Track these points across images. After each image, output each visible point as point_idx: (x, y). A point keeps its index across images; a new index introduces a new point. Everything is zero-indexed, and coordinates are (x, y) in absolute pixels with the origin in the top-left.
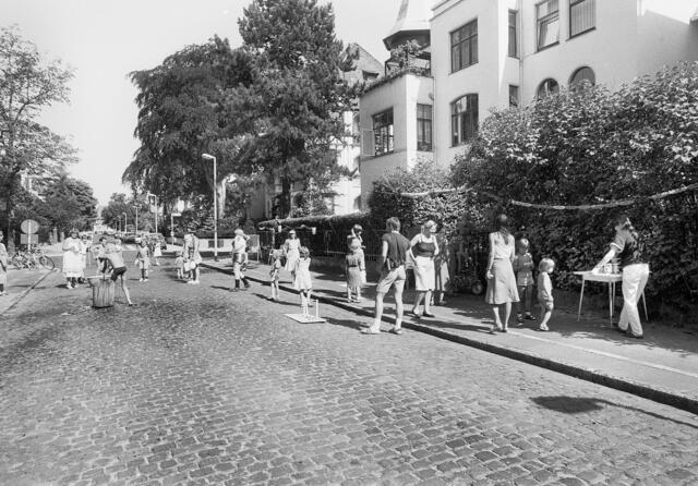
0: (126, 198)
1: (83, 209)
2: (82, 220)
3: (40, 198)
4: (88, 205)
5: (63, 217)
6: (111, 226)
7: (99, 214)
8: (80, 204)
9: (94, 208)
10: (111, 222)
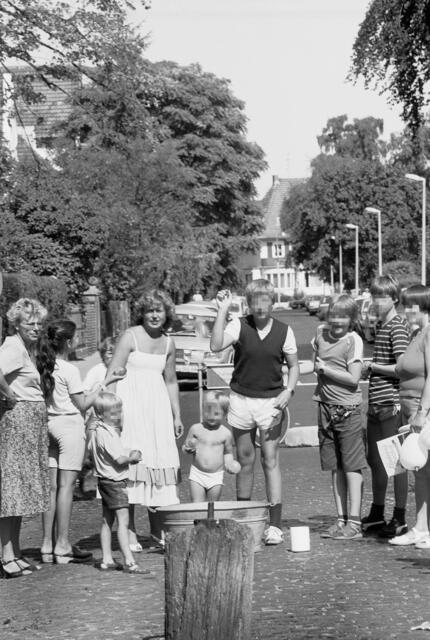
0: (385, 137)
1: (207, 195)
2: (199, 247)
3: (42, 153)
4: (224, 179)
5: (124, 237)
6: (324, 272)
7: (272, 223)
8: (190, 173)
9: (247, 188)
10: (322, 252)
